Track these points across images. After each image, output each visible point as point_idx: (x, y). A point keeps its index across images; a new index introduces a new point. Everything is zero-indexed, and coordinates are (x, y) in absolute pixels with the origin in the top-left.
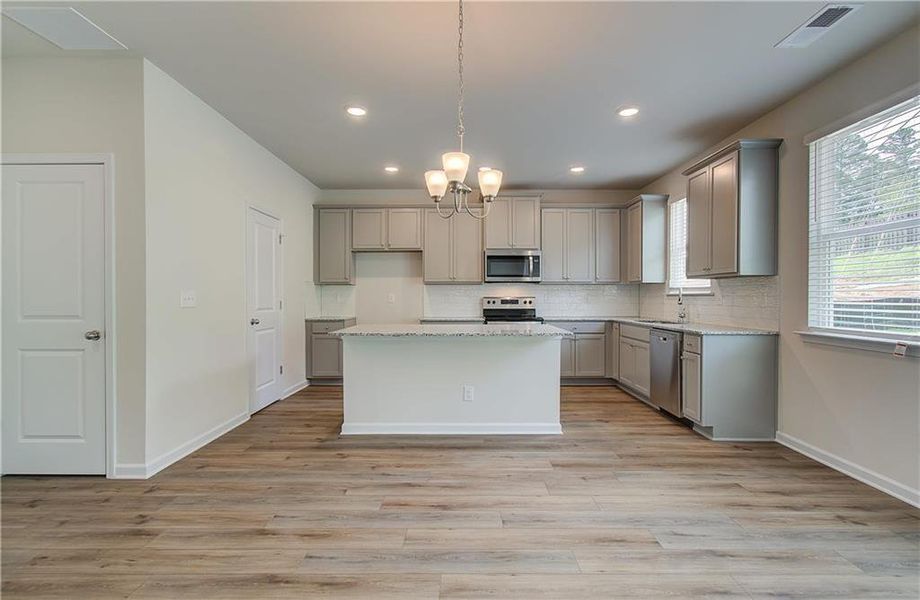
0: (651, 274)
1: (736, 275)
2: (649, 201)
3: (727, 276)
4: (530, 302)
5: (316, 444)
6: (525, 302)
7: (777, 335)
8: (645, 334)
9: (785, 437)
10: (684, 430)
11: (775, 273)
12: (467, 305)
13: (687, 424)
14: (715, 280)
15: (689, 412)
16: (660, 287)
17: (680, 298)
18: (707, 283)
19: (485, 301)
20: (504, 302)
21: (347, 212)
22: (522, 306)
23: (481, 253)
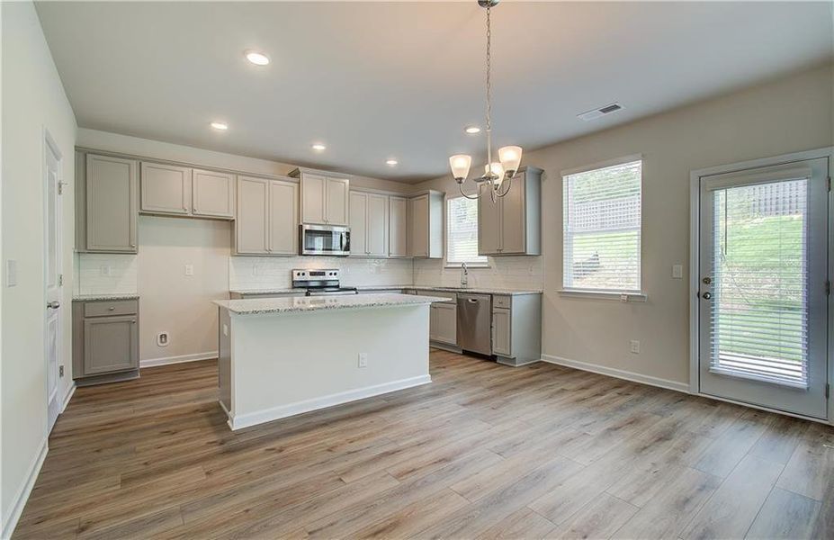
1: (524, 254)
2: (434, 195)
4: (335, 274)
5: (217, 448)
6: (331, 274)
7: (541, 294)
9: (546, 357)
10: (493, 364)
11: (540, 254)
12: (273, 277)
13: (493, 359)
14: (490, 257)
15: (498, 349)
16: (442, 261)
17: (465, 269)
18: (484, 259)
19: (295, 273)
20: (312, 274)
21: (134, 164)
22: (327, 277)
23: (296, 227)
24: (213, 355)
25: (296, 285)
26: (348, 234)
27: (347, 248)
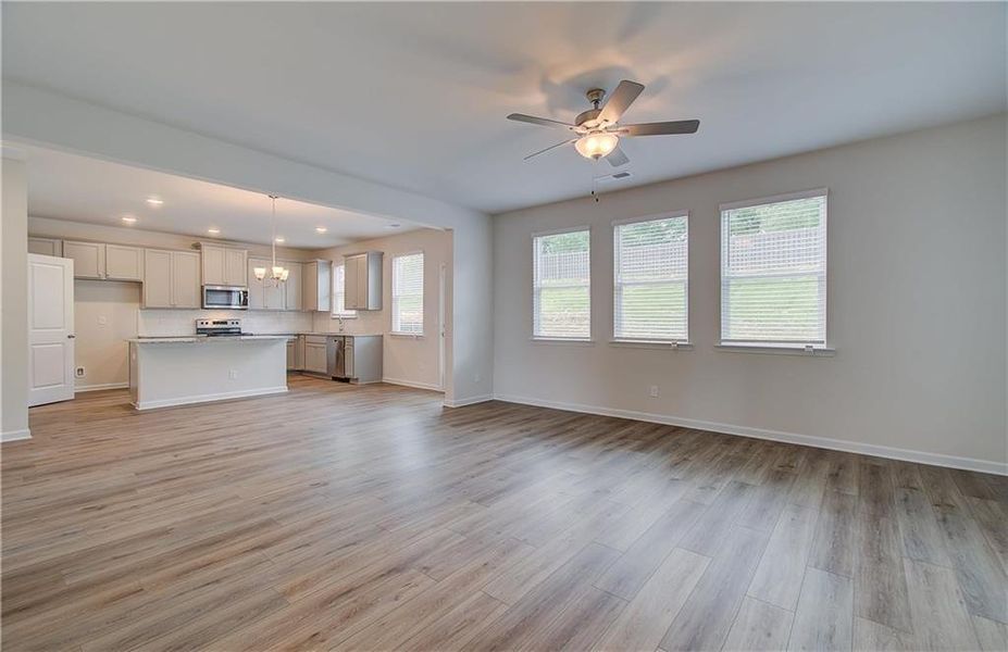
0: (322, 306)
1: (366, 310)
2: (322, 263)
3: (363, 310)
4: (237, 323)
6: (233, 323)
7: (382, 336)
8: (324, 340)
9: (386, 379)
10: (345, 384)
11: (381, 309)
13: (347, 380)
15: (348, 374)
16: (328, 313)
17: (341, 320)
18: (354, 312)
19: (199, 322)
20: (214, 323)
21: (58, 243)
22: (229, 325)
23: (199, 286)
24: (125, 385)
25: (200, 331)
26: (245, 292)
27: (245, 303)
